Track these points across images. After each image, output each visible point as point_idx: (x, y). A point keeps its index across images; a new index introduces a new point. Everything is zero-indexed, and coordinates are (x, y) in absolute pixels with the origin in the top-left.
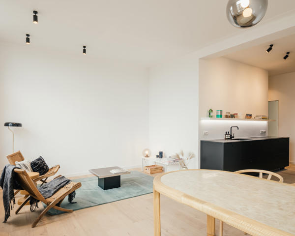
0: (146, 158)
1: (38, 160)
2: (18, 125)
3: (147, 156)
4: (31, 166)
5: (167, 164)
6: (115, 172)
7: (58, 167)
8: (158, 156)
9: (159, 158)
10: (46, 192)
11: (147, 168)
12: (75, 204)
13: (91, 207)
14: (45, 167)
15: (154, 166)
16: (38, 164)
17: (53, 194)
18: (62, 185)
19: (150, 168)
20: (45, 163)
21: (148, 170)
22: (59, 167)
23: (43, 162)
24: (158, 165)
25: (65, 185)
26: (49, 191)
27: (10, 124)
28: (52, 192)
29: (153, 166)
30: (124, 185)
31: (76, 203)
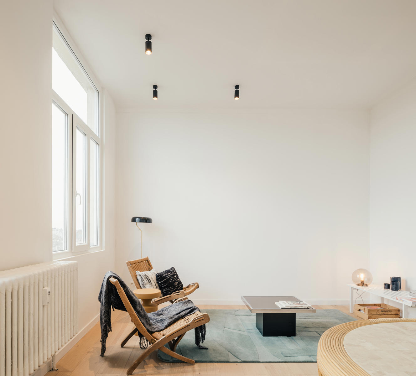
0: (360, 288)
1: (168, 271)
2: (146, 220)
3: (363, 284)
4: (157, 280)
5: (410, 304)
6: (284, 306)
7: (196, 285)
8: (387, 286)
9: (390, 290)
10: (158, 322)
11: (362, 308)
12: (204, 351)
13: (227, 362)
14: (176, 283)
15: (379, 305)
16: (165, 277)
17: (166, 327)
18: (182, 314)
19: (367, 309)
20: (178, 277)
21: (362, 312)
22: (198, 287)
23: (174, 275)
24: (390, 304)
25: (186, 315)
26: (162, 320)
27: (137, 219)
28: (166, 323)
29: (375, 305)
30: (305, 334)
31: (206, 349)
